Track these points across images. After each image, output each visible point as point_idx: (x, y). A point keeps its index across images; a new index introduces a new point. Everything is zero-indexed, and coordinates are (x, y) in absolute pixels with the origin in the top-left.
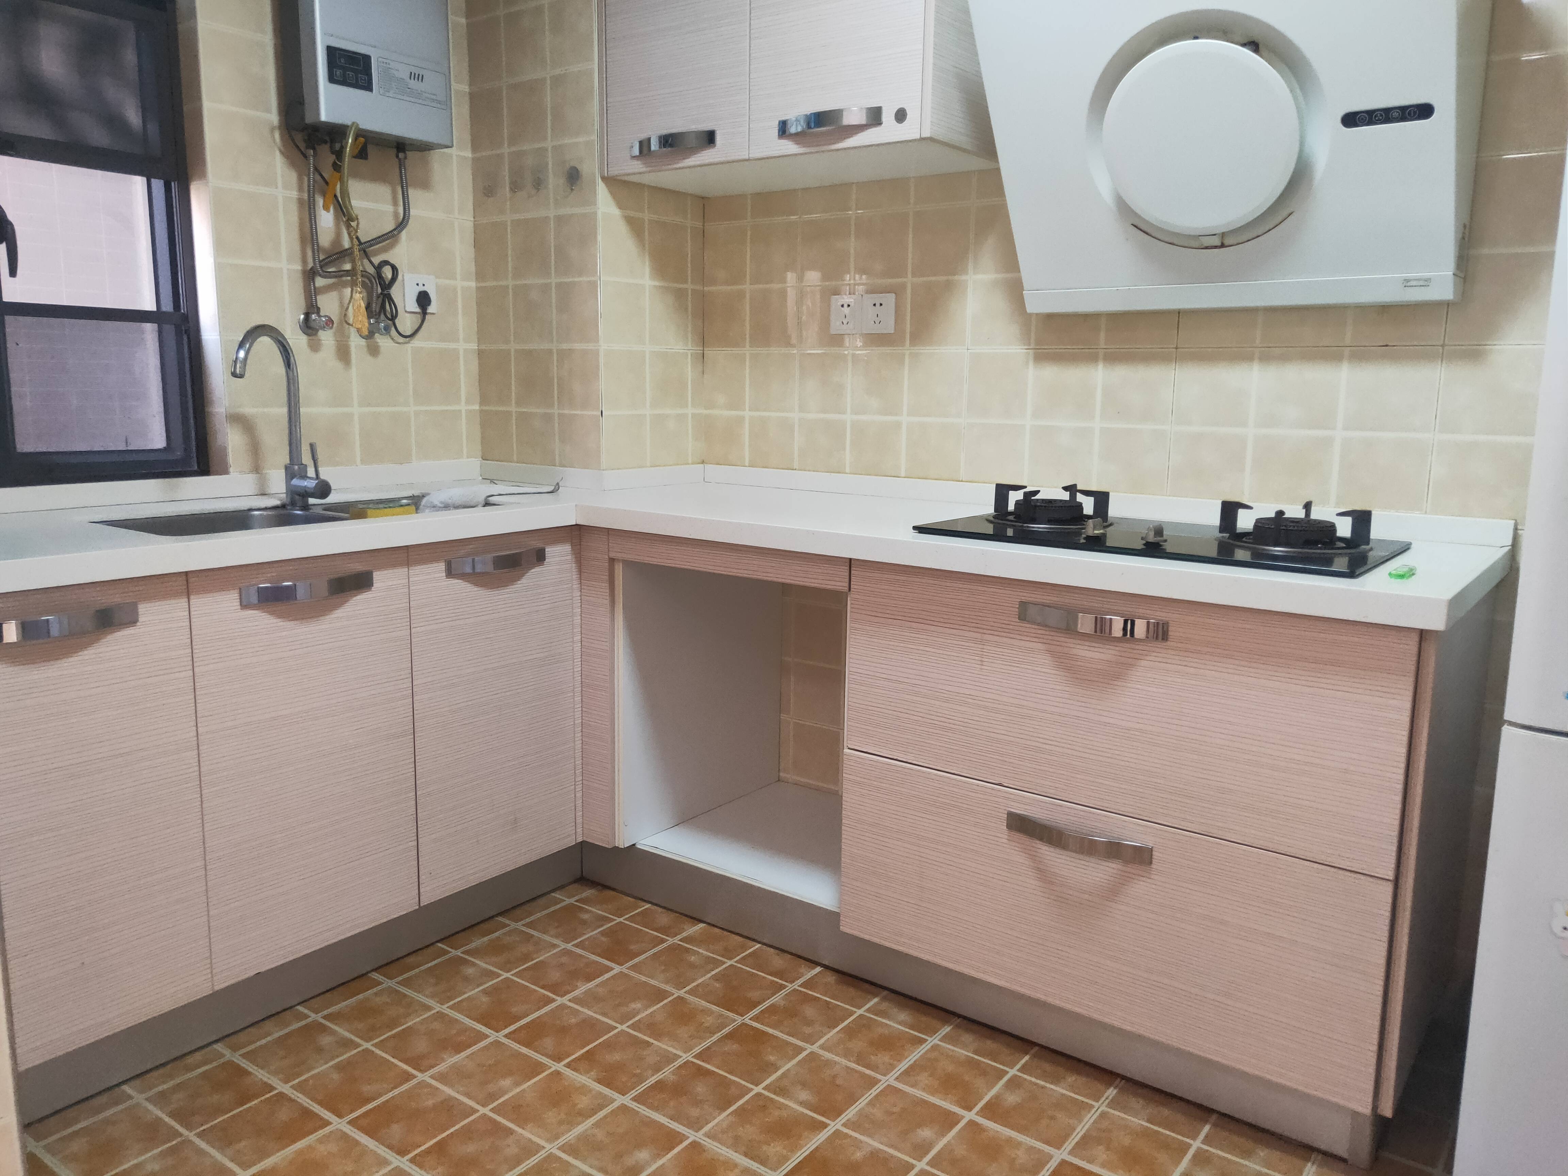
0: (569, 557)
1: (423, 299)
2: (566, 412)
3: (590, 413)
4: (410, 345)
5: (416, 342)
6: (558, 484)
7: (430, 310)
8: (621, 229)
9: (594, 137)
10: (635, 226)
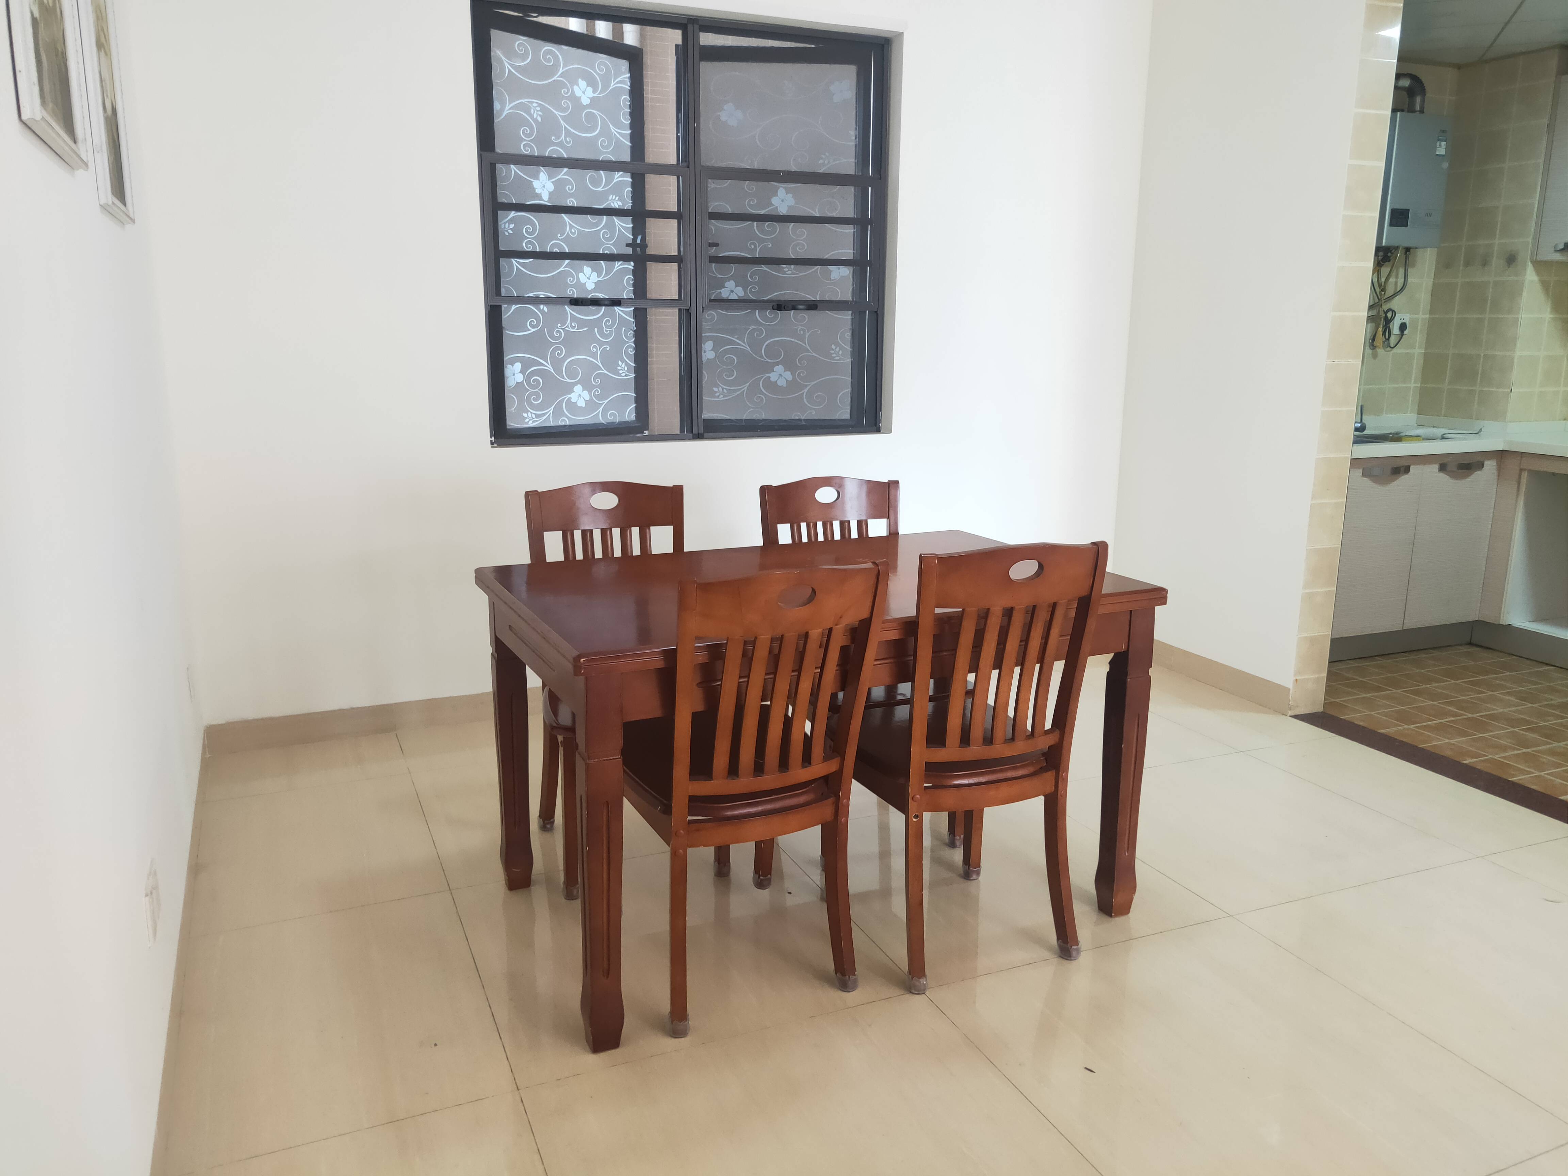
0: (1495, 467)
1: (1403, 327)
2: (1486, 389)
3: (1503, 390)
4: (1392, 352)
5: (1395, 350)
6: (1481, 429)
7: (1406, 332)
8: (1538, 287)
9: (1530, 240)
10: (1545, 285)
